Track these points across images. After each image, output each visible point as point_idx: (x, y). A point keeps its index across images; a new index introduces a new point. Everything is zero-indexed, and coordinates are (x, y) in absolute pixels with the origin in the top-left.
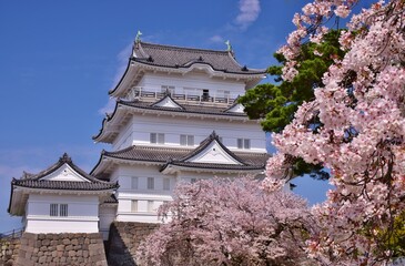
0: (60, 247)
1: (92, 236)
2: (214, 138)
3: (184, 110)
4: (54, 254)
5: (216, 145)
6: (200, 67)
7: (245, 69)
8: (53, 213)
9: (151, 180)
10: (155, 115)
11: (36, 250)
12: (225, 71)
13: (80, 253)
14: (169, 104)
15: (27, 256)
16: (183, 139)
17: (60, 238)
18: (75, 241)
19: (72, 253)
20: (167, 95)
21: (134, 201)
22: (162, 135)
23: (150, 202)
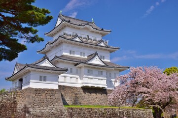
0: (44, 94)
1: (56, 90)
2: (96, 54)
3: (83, 42)
4: (41, 97)
5: (97, 57)
6: (88, 26)
7: (102, 29)
8: (41, 80)
9: (71, 69)
10: (72, 43)
11: (34, 95)
12: (97, 29)
13: (52, 97)
14: (77, 39)
15: (31, 97)
16: (81, 54)
17: (44, 90)
18: (49, 92)
19: (48, 97)
20: (77, 36)
21: (65, 77)
22: (74, 51)
23: (71, 78)
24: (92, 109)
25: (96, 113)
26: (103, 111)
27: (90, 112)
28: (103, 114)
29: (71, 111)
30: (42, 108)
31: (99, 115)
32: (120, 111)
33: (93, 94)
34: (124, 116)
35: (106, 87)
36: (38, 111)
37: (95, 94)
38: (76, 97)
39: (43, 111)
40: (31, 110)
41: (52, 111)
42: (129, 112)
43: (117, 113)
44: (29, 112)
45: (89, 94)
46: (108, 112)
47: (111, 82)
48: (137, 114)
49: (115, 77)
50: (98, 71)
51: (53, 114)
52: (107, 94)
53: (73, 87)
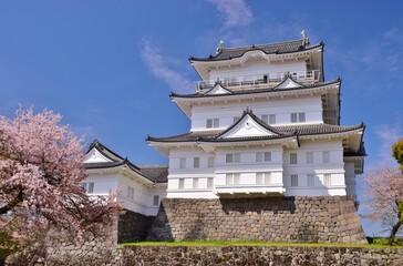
2: (247, 113)
3: (233, 94)
6: (254, 54)
9: (197, 160)
10: (209, 103)
12: (277, 53)
14: (220, 91)
20: (217, 84)
21: (182, 180)
22: (217, 120)
23: (196, 179)
24: (185, 249)
25: (196, 258)
26: (220, 255)
28: (220, 261)
29: (132, 252)
30: (72, 247)
31: (206, 263)
32: (280, 252)
35: (281, 190)
36: (63, 252)
37: (255, 213)
38: (199, 222)
39: (72, 252)
40: (50, 250)
41: (91, 253)
42: (314, 258)
43: (265, 260)
44: (44, 255)
45: (239, 213)
46: (236, 256)
47: (312, 176)
48: (346, 262)
49: (327, 163)
50: (257, 154)
51: (90, 260)
52: (295, 209)
53: (198, 200)
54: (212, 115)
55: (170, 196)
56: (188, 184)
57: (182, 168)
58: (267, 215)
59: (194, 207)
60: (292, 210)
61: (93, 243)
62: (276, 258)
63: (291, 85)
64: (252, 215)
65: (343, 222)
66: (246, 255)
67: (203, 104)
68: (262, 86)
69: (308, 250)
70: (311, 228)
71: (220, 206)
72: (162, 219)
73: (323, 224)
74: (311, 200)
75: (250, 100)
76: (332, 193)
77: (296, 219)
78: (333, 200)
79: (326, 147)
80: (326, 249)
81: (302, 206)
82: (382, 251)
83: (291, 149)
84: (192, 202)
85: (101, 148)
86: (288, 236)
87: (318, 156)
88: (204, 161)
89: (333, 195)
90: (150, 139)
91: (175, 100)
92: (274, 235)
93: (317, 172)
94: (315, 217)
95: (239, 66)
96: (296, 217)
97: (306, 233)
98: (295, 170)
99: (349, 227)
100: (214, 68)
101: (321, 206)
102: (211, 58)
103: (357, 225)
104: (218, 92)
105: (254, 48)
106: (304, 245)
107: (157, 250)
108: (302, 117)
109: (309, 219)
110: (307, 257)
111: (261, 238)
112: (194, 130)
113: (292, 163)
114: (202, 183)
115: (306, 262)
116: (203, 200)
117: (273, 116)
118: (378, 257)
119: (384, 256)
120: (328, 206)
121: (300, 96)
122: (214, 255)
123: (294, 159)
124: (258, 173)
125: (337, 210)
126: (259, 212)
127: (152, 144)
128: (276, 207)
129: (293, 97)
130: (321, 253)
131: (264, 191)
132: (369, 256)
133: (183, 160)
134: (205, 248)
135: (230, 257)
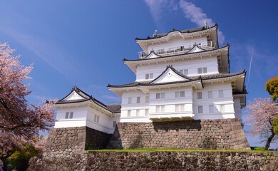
2: (169, 67)
3: (161, 57)
6: (174, 34)
8: (67, 117)
9: (139, 98)
11: (54, 137)
12: (188, 32)
13: (73, 138)
20: (151, 52)
21: (129, 111)
22: (152, 74)
23: (138, 110)
25: (133, 160)
26: (149, 157)
27: (123, 157)
28: (149, 161)
29: (93, 156)
30: (57, 152)
31: (140, 163)
32: (189, 156)
33: (171, 131)
34: (196, 166)
36: (52, 155)
37: (175, 131)
38: (139, 137)
39: (57, 156)
40: (45, 154)
41: (68, 156)
42: (213, 159)
43: (179, 161)
44: (41, 157)
45: (164, 131)
46: (160, 158)
47: (212, 106)
48: (236, 162)
49: (221, 97)
50: (176, 93)
51: (68, 160)
52: (201, 128)
53: (139, 123)
54: (149, 71)
55: (122, 121)
56: (133, 113)
57: (130, 103)
58: (183, 132)
59: (136, 127)
60: (199, 128)
61: (70, 150)
62: (187, 160)
63: (197, 50)
64: (173, 132)
65: (234, 136)
66: (166, 157)
67: (143, 65)
68: (179, 53)
69: (208, 154)
70: (212, 140)
71: (153, 127)
72: (116, 135)
73: (220, 137)
74: (211, 121)
75: (172, 61)
76: (226, 117)
77: (202, 135)
78: (226, 122)
79: (221, 87)
80: (221, 153)
81: (205, 126)
82: (262, 154)
83: (198, 89)
84: (135, 124)
85: (78, 91)
86: (197, 146)
87: (215, 93)
88: (143, 99)
89: (226, 118)
90: (109, 86)
91: (126, 63)
92: (187, 145)
93: (215, 103)
94: (214, 133)
95: (166, 42)
96: (202, 133)
97: (208, 143)
98: (200, 102)
99: (238, 139)
100: (151, 44)
101: (218, 126)
102: (149, 38)
103: (243, 138)
104: (152, 57)
105: (174, 30)
106: (206, 151)
107: (109, 154)
108: (205, 70)
109: (210, 134)
110: (208, 159)
111: (178, 147)
112: (138, 80)
113: (199, 98)
114: (142, 113)
115: (207, 163)
116: (142, 123)
117: (186, 70)
118: (259, 158)
119: (263, 158)
120: (223, 125)
121: (204, 57)
122: (145, 157)
123: (200, 96)
124: (176, 105)
125: (229, 128)
126: (177, 130)
127: (111, 89)
128: (188, 127)
129: (199, 58)
130: (218, 156)
131: (180, 116)
132: (252, 158)
133: (130, 98)
134: (139, 153)
135: (156, 158)
